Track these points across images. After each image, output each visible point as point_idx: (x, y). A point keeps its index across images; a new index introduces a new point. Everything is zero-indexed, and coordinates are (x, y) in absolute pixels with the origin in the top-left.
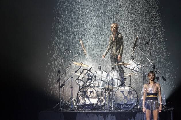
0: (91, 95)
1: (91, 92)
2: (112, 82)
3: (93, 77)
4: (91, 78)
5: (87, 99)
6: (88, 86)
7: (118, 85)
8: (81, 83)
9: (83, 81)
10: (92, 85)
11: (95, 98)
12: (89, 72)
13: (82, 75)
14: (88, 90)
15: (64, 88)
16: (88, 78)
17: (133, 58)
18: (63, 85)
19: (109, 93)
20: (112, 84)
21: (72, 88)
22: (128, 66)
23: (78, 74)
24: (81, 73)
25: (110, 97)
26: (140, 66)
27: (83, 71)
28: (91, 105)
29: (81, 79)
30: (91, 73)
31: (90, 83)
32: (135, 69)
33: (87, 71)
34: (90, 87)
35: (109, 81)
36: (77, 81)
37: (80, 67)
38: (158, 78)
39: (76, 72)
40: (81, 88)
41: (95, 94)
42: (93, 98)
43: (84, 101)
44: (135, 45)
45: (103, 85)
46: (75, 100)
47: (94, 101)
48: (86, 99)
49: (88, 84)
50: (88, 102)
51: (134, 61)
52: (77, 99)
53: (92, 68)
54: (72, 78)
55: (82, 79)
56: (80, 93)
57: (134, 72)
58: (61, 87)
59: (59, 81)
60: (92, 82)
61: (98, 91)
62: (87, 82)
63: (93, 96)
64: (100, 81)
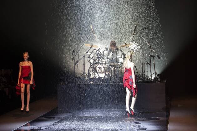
0: (99, 71)
1: (100, 68)
2: (117, 59)
3: (101, 56)
4: (99, 56)
5: (97, 74)
6: (97, 63)
7: (121, 62)
8: (92, 61)
9: (93, 59)
10: (101, 62)
11: (103, 73)
12: (98, 52)
13: (92, 55)
14: (97, 66)
15: (78, 65)
16: (97, 56)
17: (133, 40)
18: (77, 62)
19: (114, 69)
20: (117, 62)
21: (84, 64)
22: (130, 46)
23: (89, 53)
24: (91, 53)
25: (115, 72)
26: (139, 47)
27: (93, 51)
28: (100, 78)
29: (91, 57)
30: (99, 53)
31: (99, 60)
32: (135, 49)
33: (96, 51)
34: (99, 64)
35: (114, 59)
36: (89, 59)
37: (91, 48)
38: (154, 57)
39: (87, 52)
40: (91, 64)
41: (103, 70)
42: (102, 73)
43: (94, 75)
44: (135, 30)
45: (109, 62)
46: (86, 75)
47: (102, 76)
48: (95, 73)
49: (97, 61)
50: (97, 76)
51: (134, 43)
52: (88, 74)
53: (100, 49)
54: (84, 56)
55: (93, 57)
56: (91, 69)
57: (135, 52)
58: (76, 64)
59: (73, 59)
60: (101, 60)
61: (105, 67)
62: (96, 60)
63: (101, 72)
64: (107, 59)
